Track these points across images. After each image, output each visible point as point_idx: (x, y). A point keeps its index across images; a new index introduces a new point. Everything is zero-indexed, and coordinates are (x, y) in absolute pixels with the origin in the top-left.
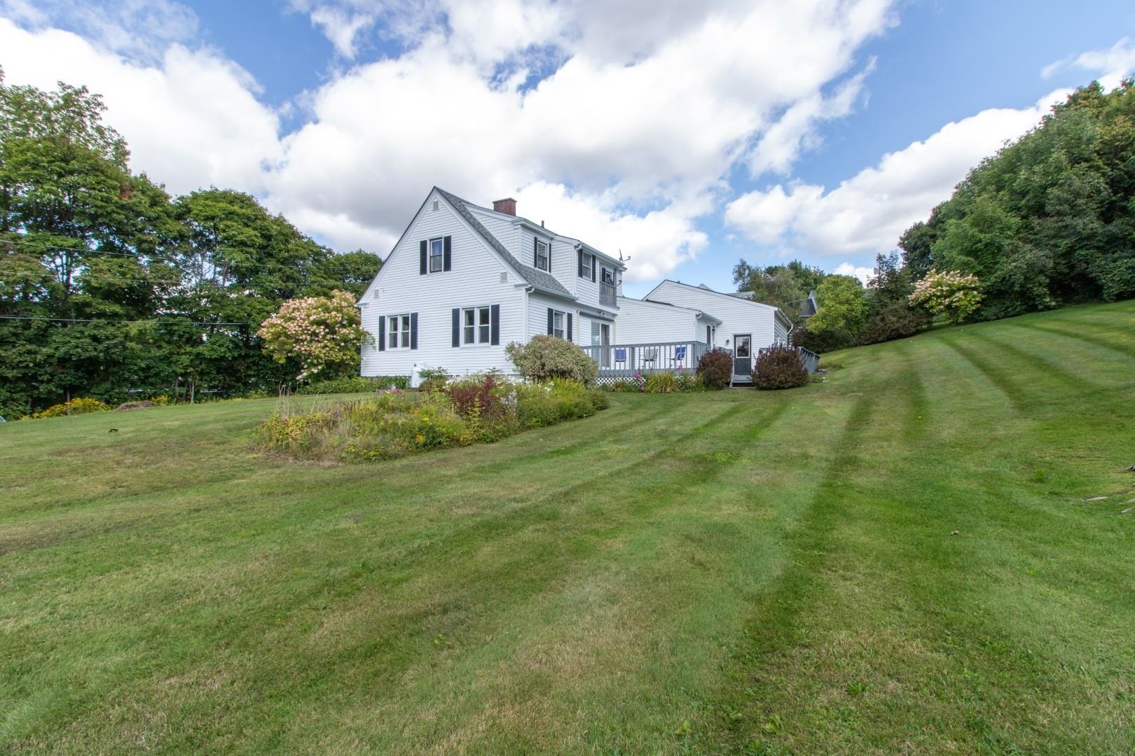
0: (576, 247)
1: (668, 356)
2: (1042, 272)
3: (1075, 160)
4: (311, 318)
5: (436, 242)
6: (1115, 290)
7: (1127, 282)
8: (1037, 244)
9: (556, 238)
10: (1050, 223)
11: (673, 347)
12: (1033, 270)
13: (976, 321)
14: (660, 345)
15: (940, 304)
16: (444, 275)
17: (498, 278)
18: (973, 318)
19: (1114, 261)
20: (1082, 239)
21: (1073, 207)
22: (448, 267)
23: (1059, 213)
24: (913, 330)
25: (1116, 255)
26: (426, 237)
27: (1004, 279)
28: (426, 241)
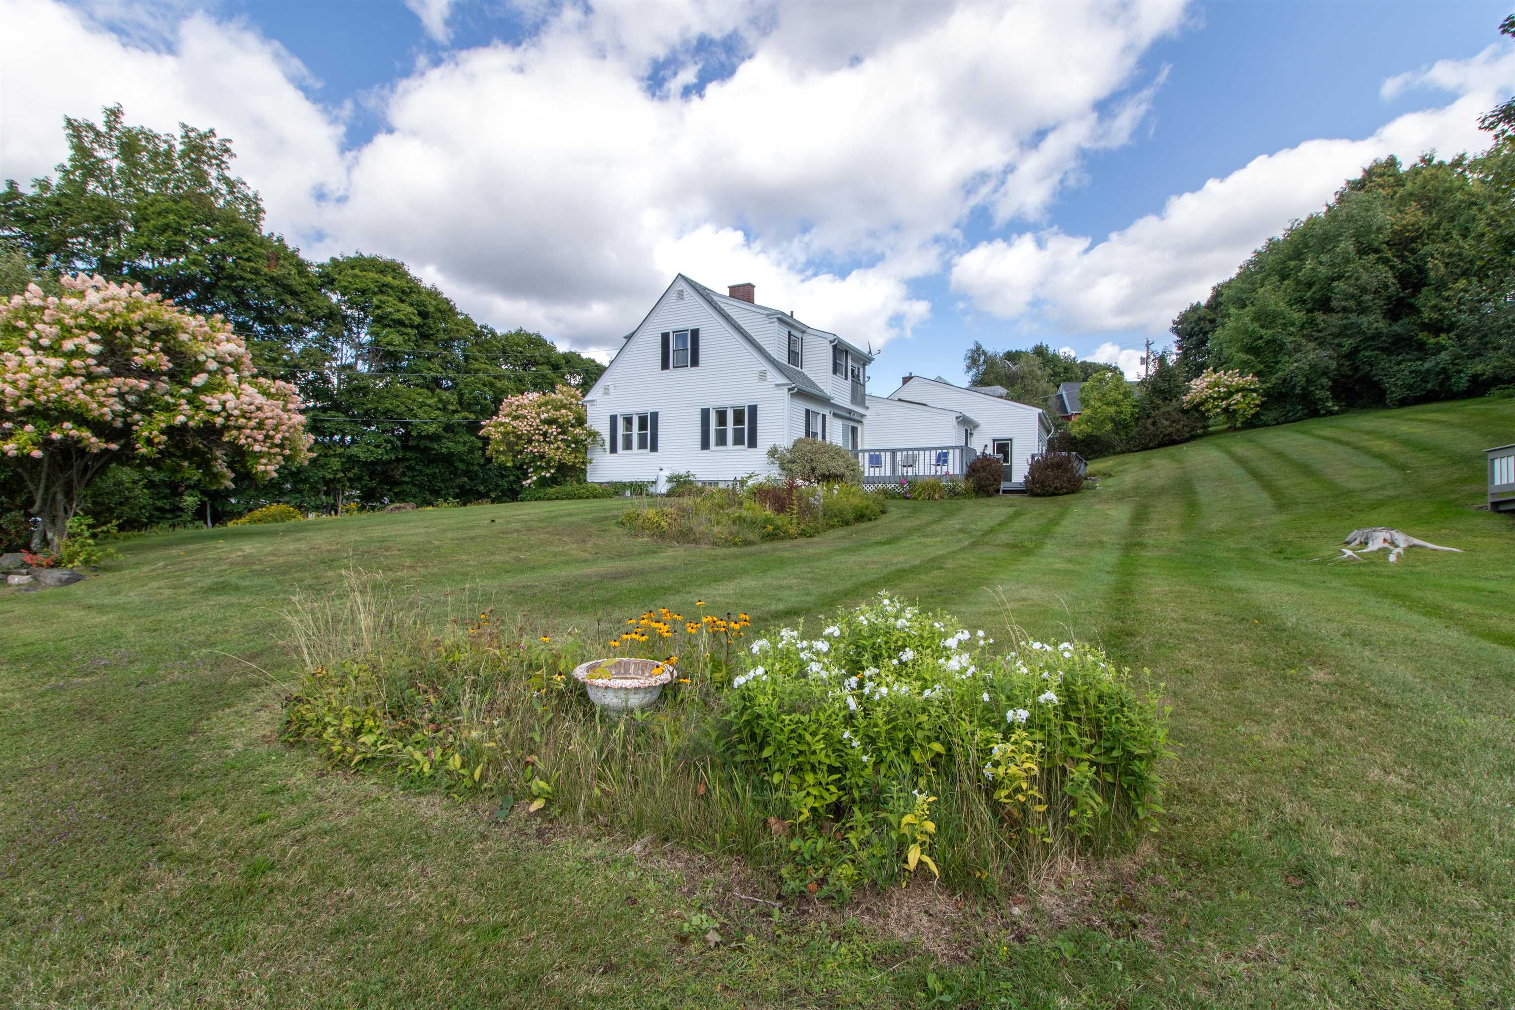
0: (831, 342)
1: (927, 461)
2: (1325, 374)
3: (1363, 251)
4: (543, 417)
5: (680, 335)
6: (1398, 395)
7: (1410, 387)
8: (1321, 344)
9: (809, 331)
10: (1335, 320)
11: (933, 452)
12: (1316, 372)
13: (1255, 427)
14: (919, 449)
15: (1217, 406)
16: (690, 371)
17: (756, 377)
18: (1253, 423)
19: (1399, 364)
20: (1367, 339)
21: (1359, 303)
22: (695, 362)
23: (1345, 309)
24: (1188, 435)
25: (1400, 358)
26: (669, 329)
27: (1285, 380)
28: (668, 334)
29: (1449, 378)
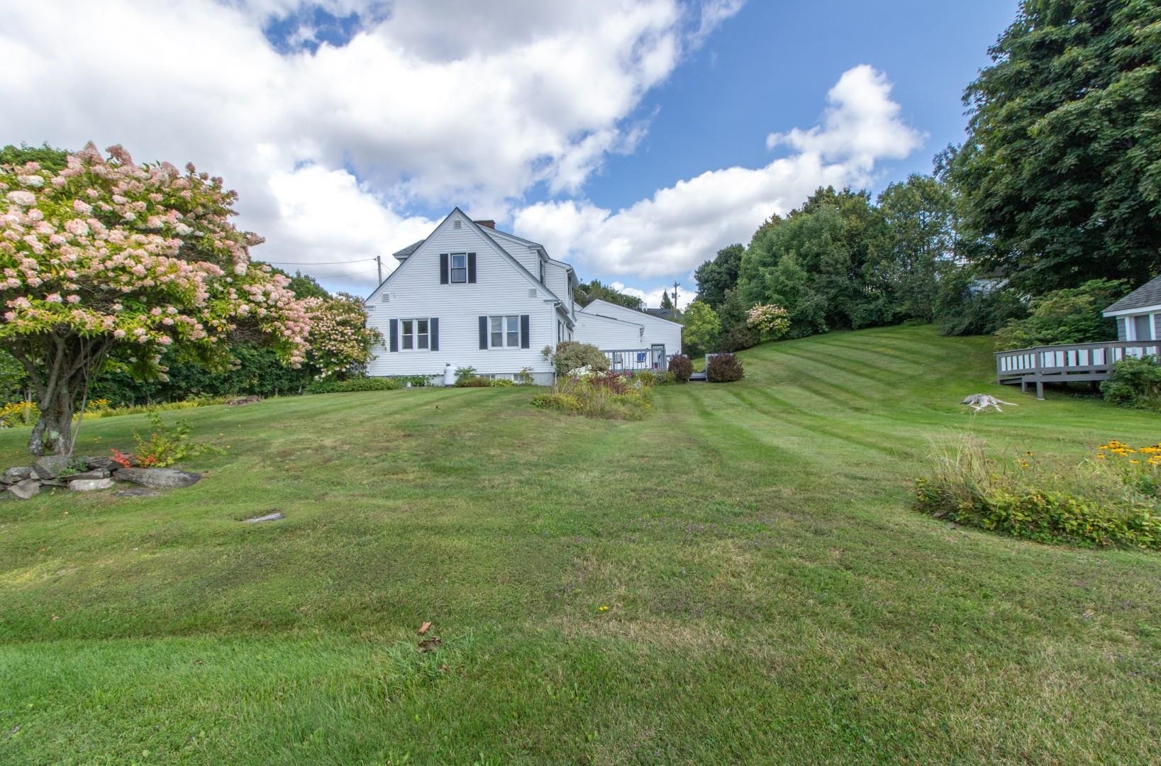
0: (567, 271)
1: (631, 359)
2: (822, 309)
3: (835, 239)
5: (458, 257)
6: (858, 323)
7: (864, 319)
8: (818, 291)
9: (550, 261)
10: (825, 278)
11: (635, 353)
12: (818, 307)
13: (786, 339)
14: (624, 351)
15: (767, 326)
16: (467, 287)
17: (528, 293)
18: (784, 338)
19: (857, 305)
20: (841, 290)
21: (835, 269)
22: (473, 279)
23: (828, 272)
24: (751, 344)
25: (858, 302)
26: (447, 250)
27: (802, 312)
28: (447, 255)
29: (882, 314)
